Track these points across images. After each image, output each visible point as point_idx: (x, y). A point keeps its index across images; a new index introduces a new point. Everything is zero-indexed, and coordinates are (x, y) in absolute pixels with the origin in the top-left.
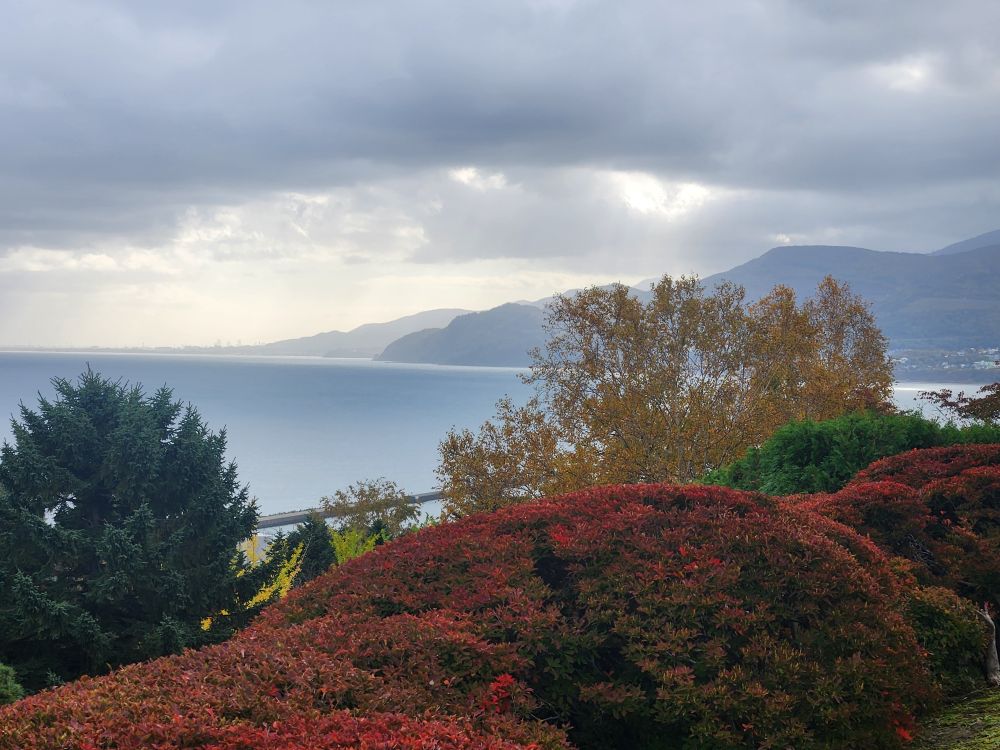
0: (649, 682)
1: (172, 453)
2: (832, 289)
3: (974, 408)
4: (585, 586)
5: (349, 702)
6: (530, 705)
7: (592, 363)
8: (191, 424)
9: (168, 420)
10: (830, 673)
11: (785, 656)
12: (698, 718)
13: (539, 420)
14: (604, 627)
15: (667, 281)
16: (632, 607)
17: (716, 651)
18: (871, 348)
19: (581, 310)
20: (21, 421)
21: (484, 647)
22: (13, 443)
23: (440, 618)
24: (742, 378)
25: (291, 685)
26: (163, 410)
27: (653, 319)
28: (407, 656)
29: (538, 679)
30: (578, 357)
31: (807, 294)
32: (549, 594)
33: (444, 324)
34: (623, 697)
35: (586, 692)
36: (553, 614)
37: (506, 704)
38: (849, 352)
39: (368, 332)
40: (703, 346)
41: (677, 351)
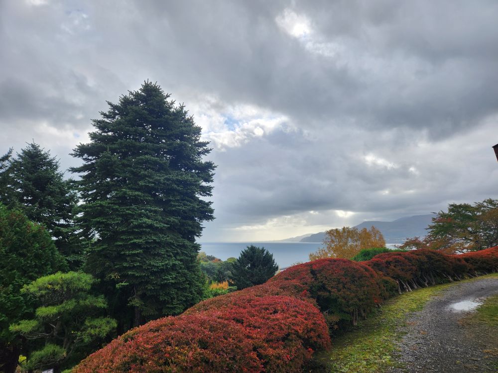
0: (330, 292)
1: (265, 257)
2: (373, 228)
3: (401, 247)
4: (318, 275)
5: (277, 294)
6: (310, 295)
7: (333, 241)
8: (267, 252)
9: (264, 252)
10: (361, 290)
11: (353, 287)
12: (339, 298)
13: (324, 251)
14: (322, 282)
15: (344, 227)
16: (326, 279)
17: (341, 286)
18: (381, 238)
19: (330, 233)
20: (241, 253)
21: (302, 285)
22: (240, 256)
23: (295, 280)
24: (359, 243)
25: (268, 291)
26: (263, 251)
27: (342, 233)
28: (289, 287)
29: (311, 291)
30: (330, 240)
31: (369, 229)
32: (312, 276)
33: (309, 236)
34: (326, 294)
35: (319, 293)
36: (313, 280)
37: (305, 295)
38: (378, 238)
39: (298, 237)
40: (351, 238)
41: (347, 239)
